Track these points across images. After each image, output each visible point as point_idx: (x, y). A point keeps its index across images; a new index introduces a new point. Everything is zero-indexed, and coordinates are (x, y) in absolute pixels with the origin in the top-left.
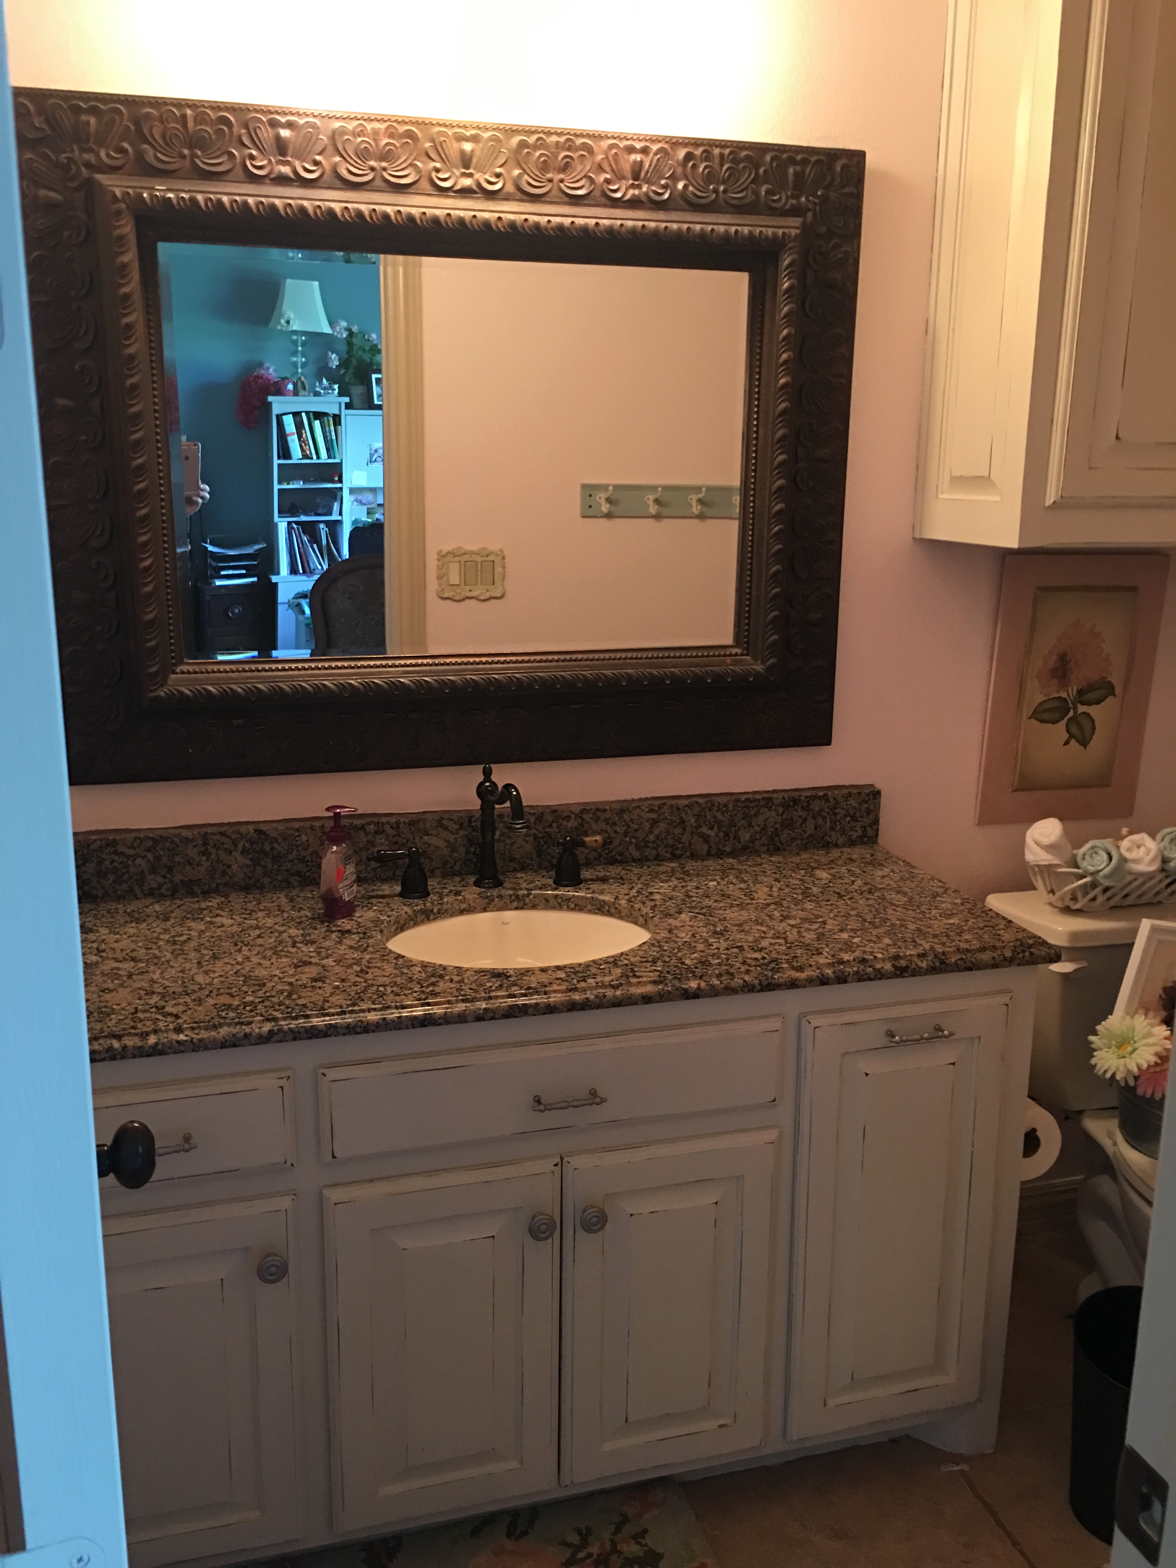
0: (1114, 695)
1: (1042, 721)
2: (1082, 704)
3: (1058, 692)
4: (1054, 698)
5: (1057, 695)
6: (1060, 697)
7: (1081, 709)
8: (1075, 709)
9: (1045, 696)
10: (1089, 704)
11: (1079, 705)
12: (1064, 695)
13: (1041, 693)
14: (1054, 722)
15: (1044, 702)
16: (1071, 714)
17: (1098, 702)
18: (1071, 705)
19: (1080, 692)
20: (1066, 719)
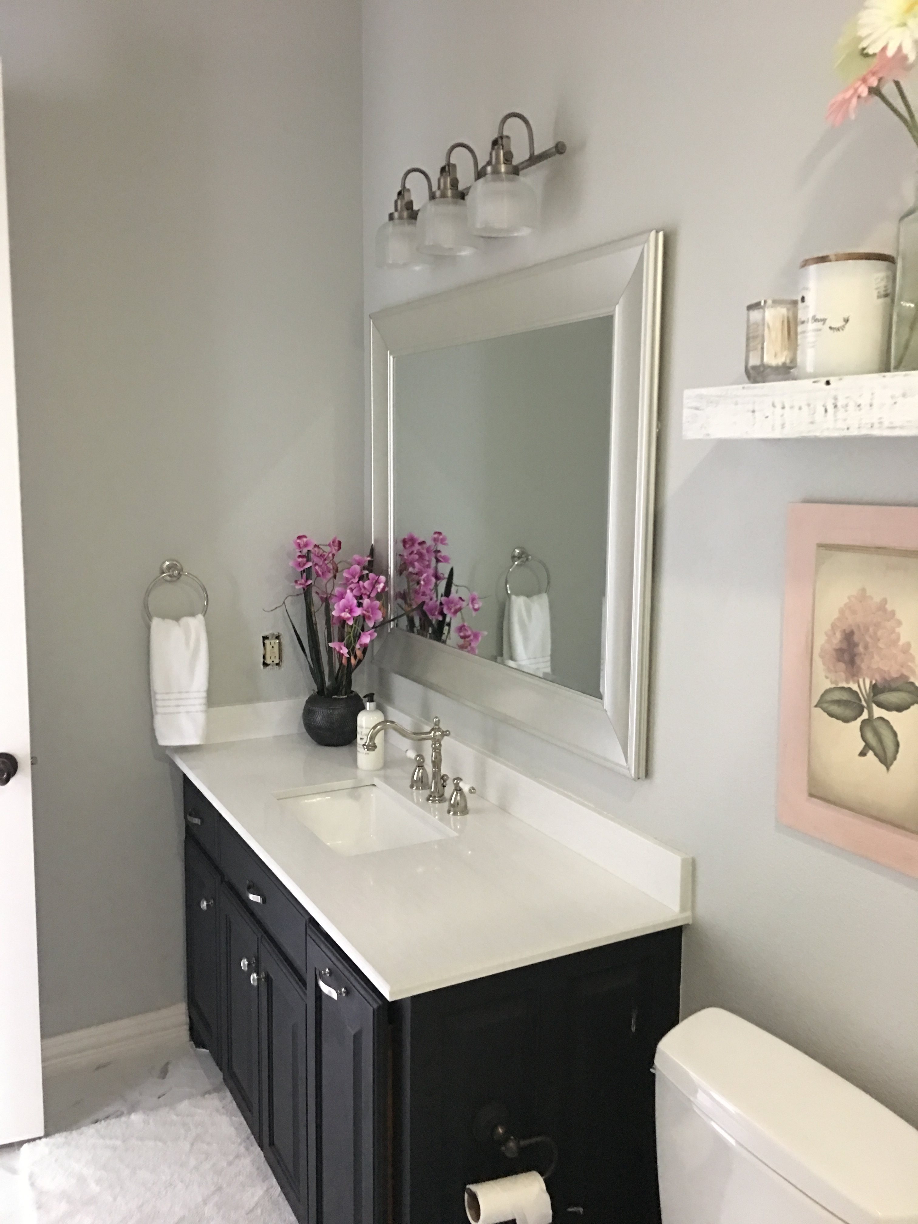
1: (831, 715)
2: (880, 705)
3: (847, 681)
4: (843, 688)
5: (846, 686)
6: (850, 689)
7: (878, 712)
8: (870, 710)
9: (832, 682)
10: (888, 708)
11: (875, 706)
12: (854, 687)
13: (827, 677)
14: (846, 720)
15: (831, 690)
16: (865, 715)
17: (900, 708)
18: (864, 703)
19: (876, 689)
20: (859, 720)
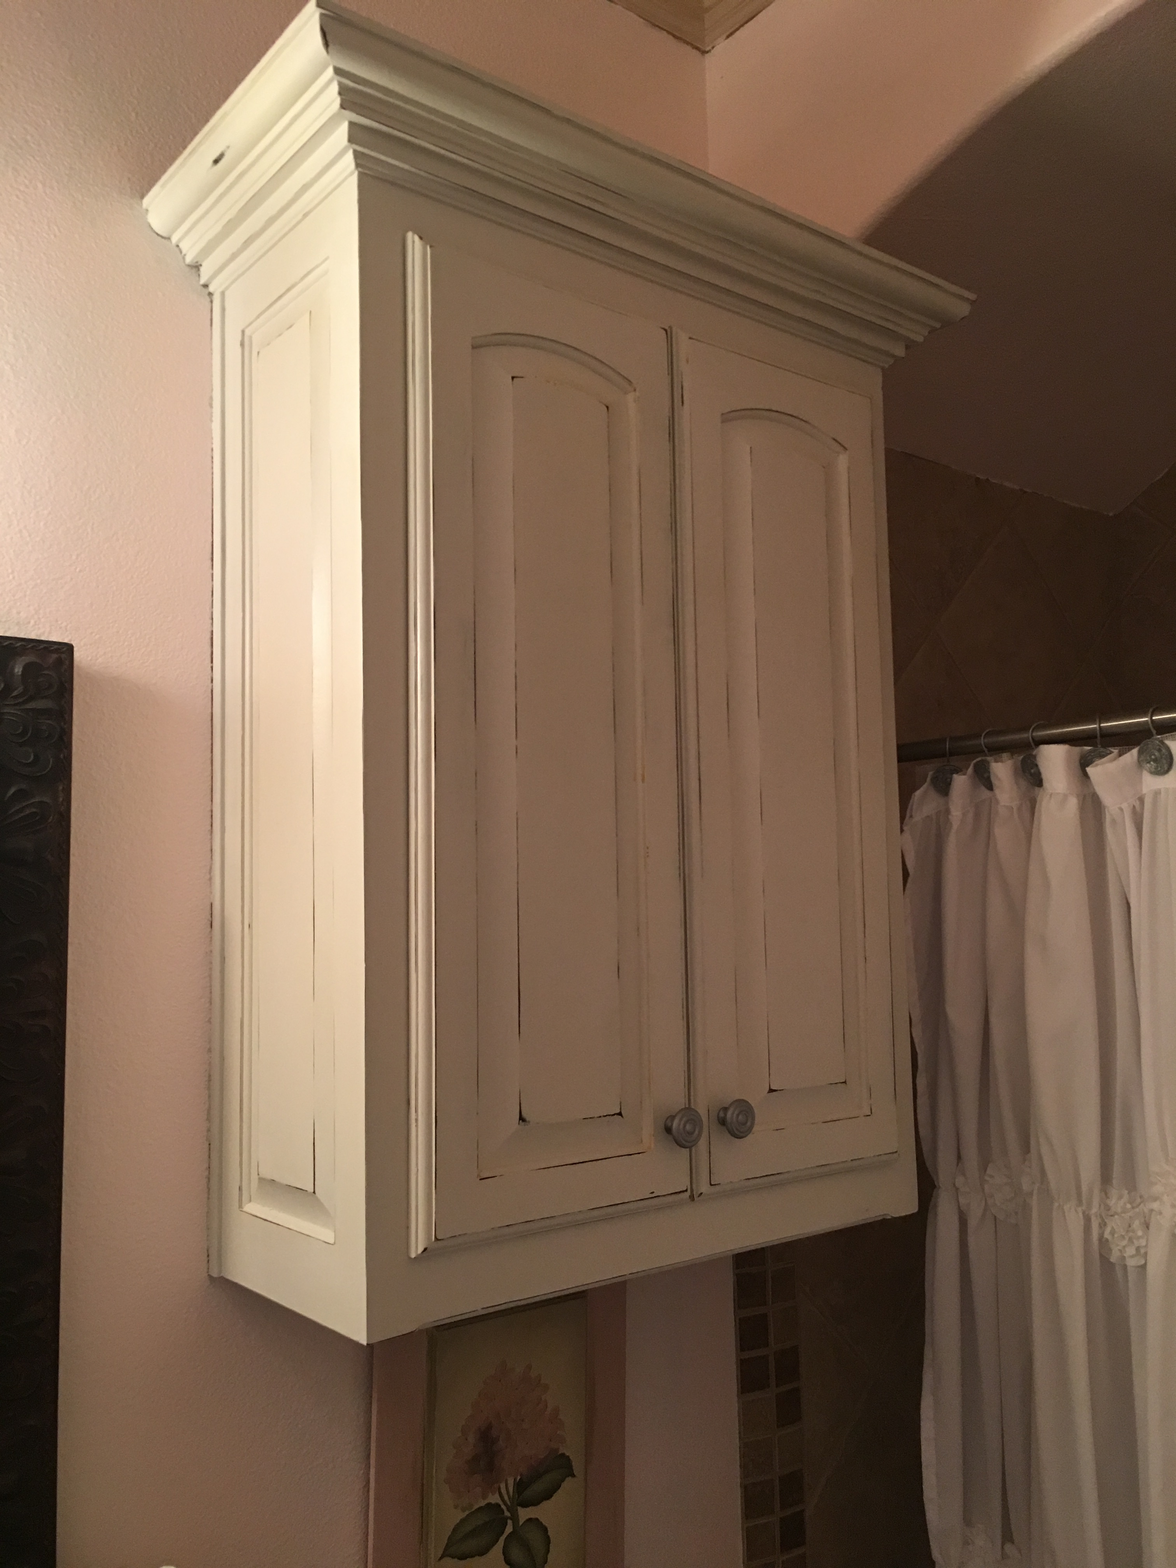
0: (573, 1476)
1: (462, 1557)
2: (525, 1505)
3: (484, 1497)
4: (480, 1508)
5: (483, 1503)
6: (489, 1504)
7: (524, 1514)
8: (515, 1518)
9: (463, 1510)
10: (535, 1502)
11: (519, 1508)
12: (494, 1499)
13: (456, 1507)
14: (483, 1552)
15: (463, 1521)
16: (509, 1529)
17: (548, 1495)
18: (507, 1514)
19: (520, 1486)
20: (502, 1539)
